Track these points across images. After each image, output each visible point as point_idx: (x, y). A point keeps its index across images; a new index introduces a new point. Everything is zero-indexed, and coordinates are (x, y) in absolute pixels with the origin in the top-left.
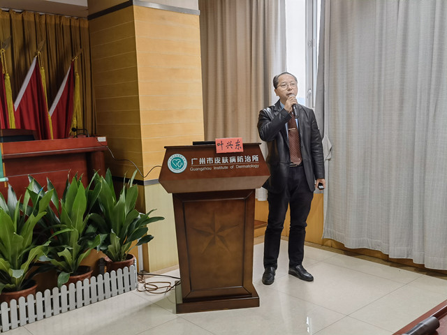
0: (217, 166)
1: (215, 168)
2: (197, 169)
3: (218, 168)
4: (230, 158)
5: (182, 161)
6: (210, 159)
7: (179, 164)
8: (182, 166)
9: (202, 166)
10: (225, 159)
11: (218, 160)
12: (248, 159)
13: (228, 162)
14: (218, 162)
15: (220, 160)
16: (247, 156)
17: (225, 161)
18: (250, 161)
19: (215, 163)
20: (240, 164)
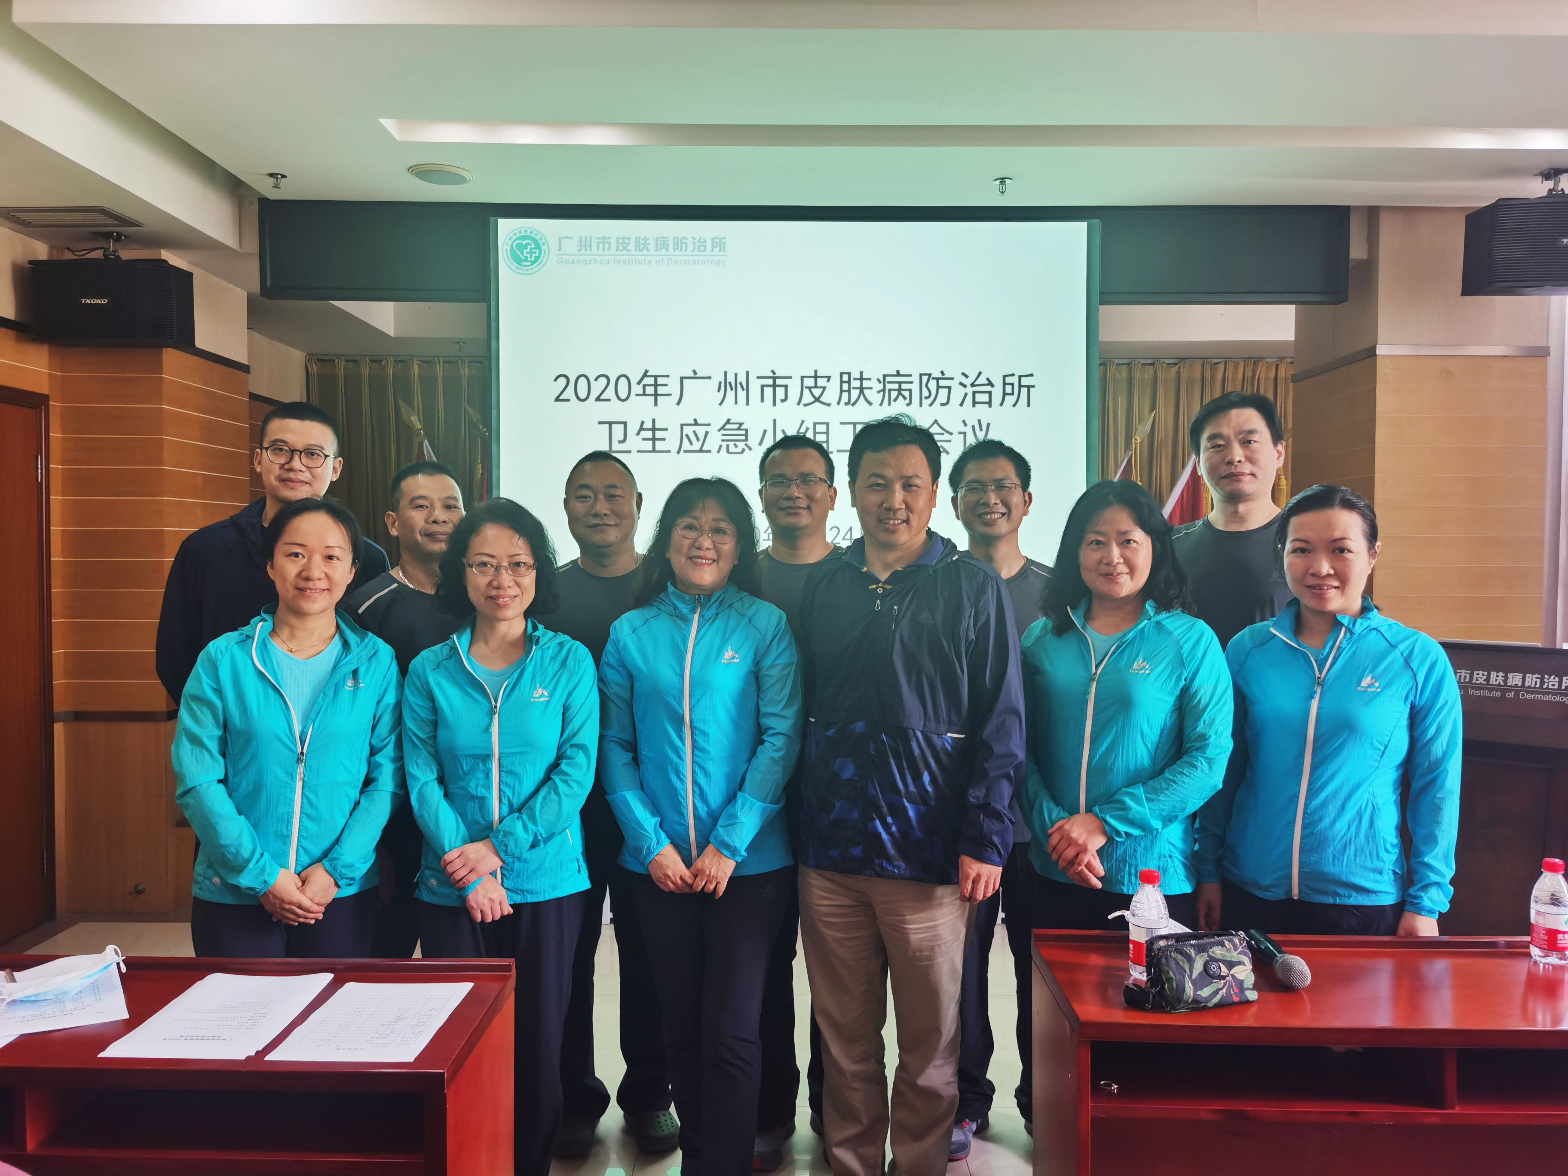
0: (1477, 689)
1: (1469, 692)
10: (1498, 676)
11: (1480, 676)
12: (1552, 682)
13: (1502, 683)
14: (1481, 681)
15: (1485, 677)
16: (1550, 678)
17: (1496, 680)
18: (1556, 687)
19: (1474, 681)
20: (1531, 690)
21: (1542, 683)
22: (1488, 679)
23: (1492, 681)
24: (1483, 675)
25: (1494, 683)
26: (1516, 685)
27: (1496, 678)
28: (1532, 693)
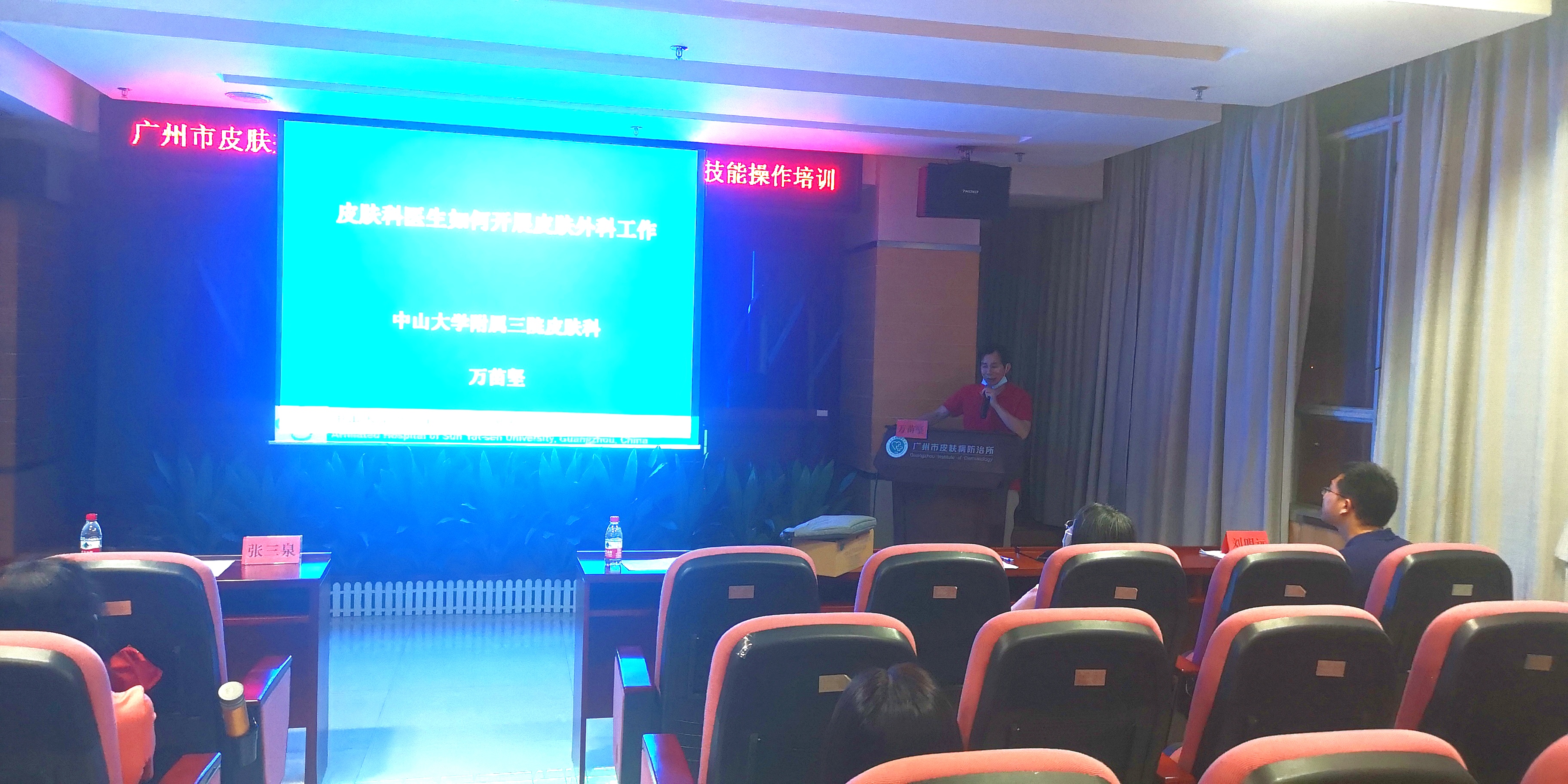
0: (943, 455)
1: (939, 457)
2: (918, 456)
3: (943, 457)
4: (960, 447)
5: (903, 445)
6: (935, 445)
7: (899, 448)
8: (902, 450)
9: (925, 452)
10: (953, 447)
11: (944, 447)
12: (981, 450)
13: (955, 451)
14: (944, 450)
15: (946, 448)
16: (980, 447)
17: (952, 450)
18: (983, 453)
19: (940, 450)
20: (971, 455)
21: (976, 451)
22: (948, 449)
23: (950, 450)
24: (945, 446)
25: (951, 451)
26: (963, 452)
27: (953, 449)
28: (971, 456)
